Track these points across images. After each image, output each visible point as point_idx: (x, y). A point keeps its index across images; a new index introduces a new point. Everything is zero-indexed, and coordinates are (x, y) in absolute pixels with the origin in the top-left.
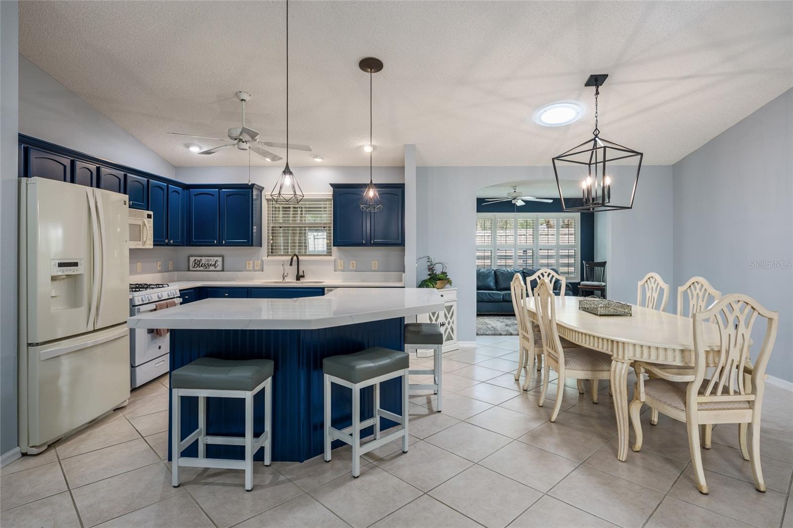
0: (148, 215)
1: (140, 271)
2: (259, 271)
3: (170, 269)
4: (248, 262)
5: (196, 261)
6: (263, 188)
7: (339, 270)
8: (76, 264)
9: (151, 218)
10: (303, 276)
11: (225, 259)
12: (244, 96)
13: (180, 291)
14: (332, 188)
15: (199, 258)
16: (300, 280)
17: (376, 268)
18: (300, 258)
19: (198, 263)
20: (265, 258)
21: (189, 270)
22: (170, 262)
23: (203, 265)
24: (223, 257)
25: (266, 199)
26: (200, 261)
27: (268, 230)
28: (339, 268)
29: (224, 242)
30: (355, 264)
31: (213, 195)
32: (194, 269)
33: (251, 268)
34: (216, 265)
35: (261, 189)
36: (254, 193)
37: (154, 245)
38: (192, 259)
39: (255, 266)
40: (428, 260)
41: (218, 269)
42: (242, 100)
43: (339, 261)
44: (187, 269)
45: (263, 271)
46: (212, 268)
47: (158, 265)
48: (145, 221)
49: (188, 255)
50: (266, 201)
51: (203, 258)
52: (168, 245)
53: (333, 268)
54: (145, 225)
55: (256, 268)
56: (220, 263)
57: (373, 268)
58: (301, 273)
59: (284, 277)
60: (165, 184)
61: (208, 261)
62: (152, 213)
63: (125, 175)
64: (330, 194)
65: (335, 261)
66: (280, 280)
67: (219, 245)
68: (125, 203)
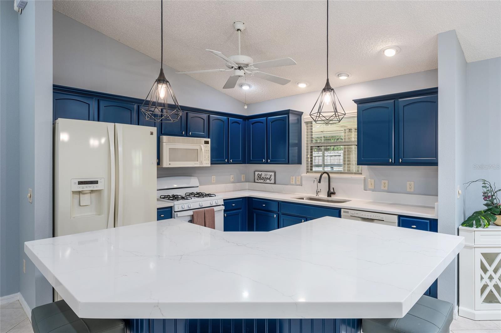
0: (205, 141)
1: (215, 182)
2: (299, 185)
3: (242, 180)
4: (291, 177)
5: (259, 175)
6: (303, 113)
7: (370, 190)
8: (96, 182)
9: (208, 144)
10: (334, 193)
12: (239, 26)
13: (224, 200)
14: (356, 105)
15: (260, 173)
16: (331, 197)
17: (412, 190)
18: (331, 175)
19: (260, 177)
20: (304, 174)
21: (255, 182)
23: (263, 178)
24: (275, 173)
25: (307, 123)
26: (261, 175)
27: (307, 149)
28: (370, 187)
29: (269, 161)
30: (387, 185)
31: (263, 123)
32: (258, 181)
33: (294, 183)
34: (271, 179)
35: (300, 114)
36: (290, 119)
37: (211, 164)
38: (257, 173)
39: (297, 181)
40: (484, 185)
41: (271, 182)
42: (238, 30)
43: (369, 180)
44: (253, 181)
45: (302, 186)
46: (268, 181)
47: (231, 178)
48: (202, 146)
49: (254, 170)
50: (305, 124)
51: (263, 173)
52: (228, 163)
53: (363, 187)
54: (201, 149)
55: (297, 183)
56: (273, 177)
57: (408, 190)
58: (332, 191)
59: (317, 193)
60: (226, 117)
61: (266, 175)
62: (209, 140)
63: (187, 113)
64: (356, 111)
65: (365, 180)
66: (314, 195)
67: (267, 163)
68: (152, 134)
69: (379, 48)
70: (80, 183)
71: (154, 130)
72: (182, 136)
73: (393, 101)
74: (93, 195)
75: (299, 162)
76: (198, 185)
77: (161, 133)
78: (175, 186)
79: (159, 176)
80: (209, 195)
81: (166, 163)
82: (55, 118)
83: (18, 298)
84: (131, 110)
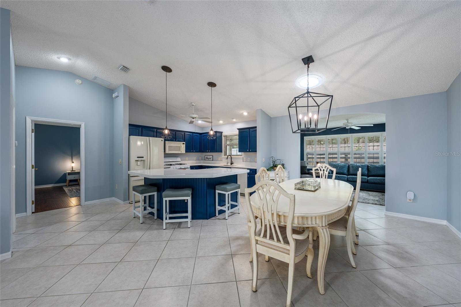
0: (183, 143)
1: (187, 160)
4: (219, 157)
6: (222, 132)
7: (245, 161)
8: (143, 157)
10: (233, 163)
11: (213, 156)
12: (193, 104)
13: (190, 166)
14: (238, 130)
15: (207, 156)
16: (232, 165)
18: (232, 156)
19: (207, 158)
20: (223, 156)
21: (205, 160)
22: (200, 157)
25: (224, 136)
27: (224, 146)
30: (249, 160)
31: (207, 136)
33: (219, 160)
36: (217, 134)
37: (186, 152)
38: (206, 156)
39: (221, 159)
43: (245, 157)
45: (222, 161)
46: (210, 160)
47: (195, 158)
48: (182, 145)
52: (193, 152)
53: (242, 160)
54: (181, 146)
56: (212, 158)
59: (227, 163)
60: (192, 134)
61: (209, 157)
62: (185, 143)
63: (175, 132)
64: (238, 132)
65: (243, 158)
66: (226, 164)
67: (208, 152)
68: (162, 141)
69: (242, 112)
70: (138, 157)
71: (163, 139)
72: (173, 141)
73: (248, 130)
74: (142, 162)
75: (221, 152)
76: (180, 161)
77: (165, 140)
78: (171, 161)
79: (165, 157)
80: (184, 164)
81: (167, 152)
82: (130, 135)
83: (113, 199)
84: (154, 132)
